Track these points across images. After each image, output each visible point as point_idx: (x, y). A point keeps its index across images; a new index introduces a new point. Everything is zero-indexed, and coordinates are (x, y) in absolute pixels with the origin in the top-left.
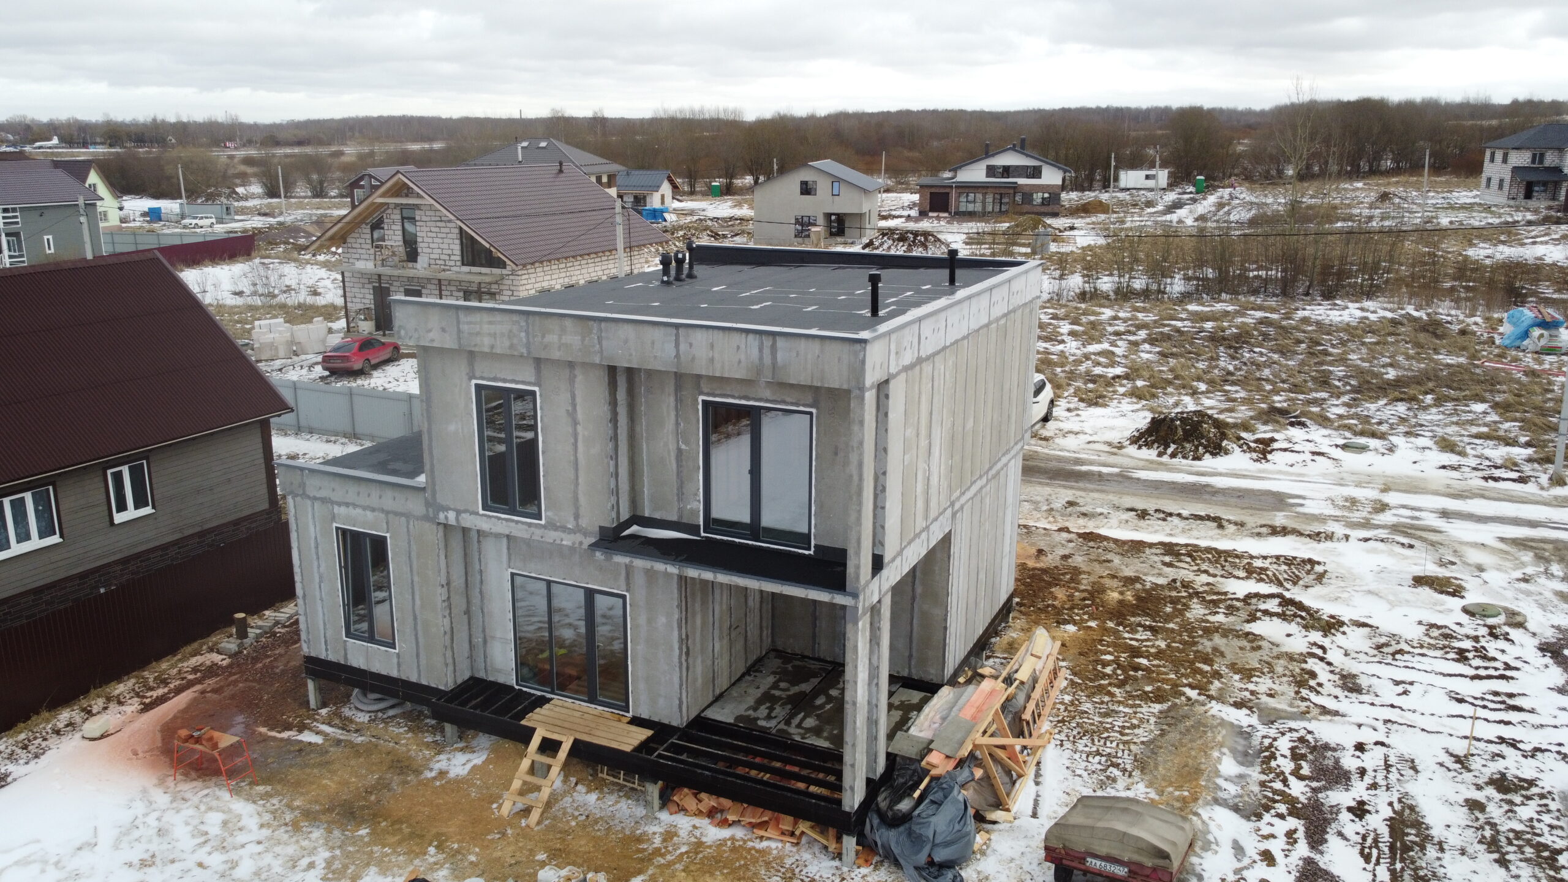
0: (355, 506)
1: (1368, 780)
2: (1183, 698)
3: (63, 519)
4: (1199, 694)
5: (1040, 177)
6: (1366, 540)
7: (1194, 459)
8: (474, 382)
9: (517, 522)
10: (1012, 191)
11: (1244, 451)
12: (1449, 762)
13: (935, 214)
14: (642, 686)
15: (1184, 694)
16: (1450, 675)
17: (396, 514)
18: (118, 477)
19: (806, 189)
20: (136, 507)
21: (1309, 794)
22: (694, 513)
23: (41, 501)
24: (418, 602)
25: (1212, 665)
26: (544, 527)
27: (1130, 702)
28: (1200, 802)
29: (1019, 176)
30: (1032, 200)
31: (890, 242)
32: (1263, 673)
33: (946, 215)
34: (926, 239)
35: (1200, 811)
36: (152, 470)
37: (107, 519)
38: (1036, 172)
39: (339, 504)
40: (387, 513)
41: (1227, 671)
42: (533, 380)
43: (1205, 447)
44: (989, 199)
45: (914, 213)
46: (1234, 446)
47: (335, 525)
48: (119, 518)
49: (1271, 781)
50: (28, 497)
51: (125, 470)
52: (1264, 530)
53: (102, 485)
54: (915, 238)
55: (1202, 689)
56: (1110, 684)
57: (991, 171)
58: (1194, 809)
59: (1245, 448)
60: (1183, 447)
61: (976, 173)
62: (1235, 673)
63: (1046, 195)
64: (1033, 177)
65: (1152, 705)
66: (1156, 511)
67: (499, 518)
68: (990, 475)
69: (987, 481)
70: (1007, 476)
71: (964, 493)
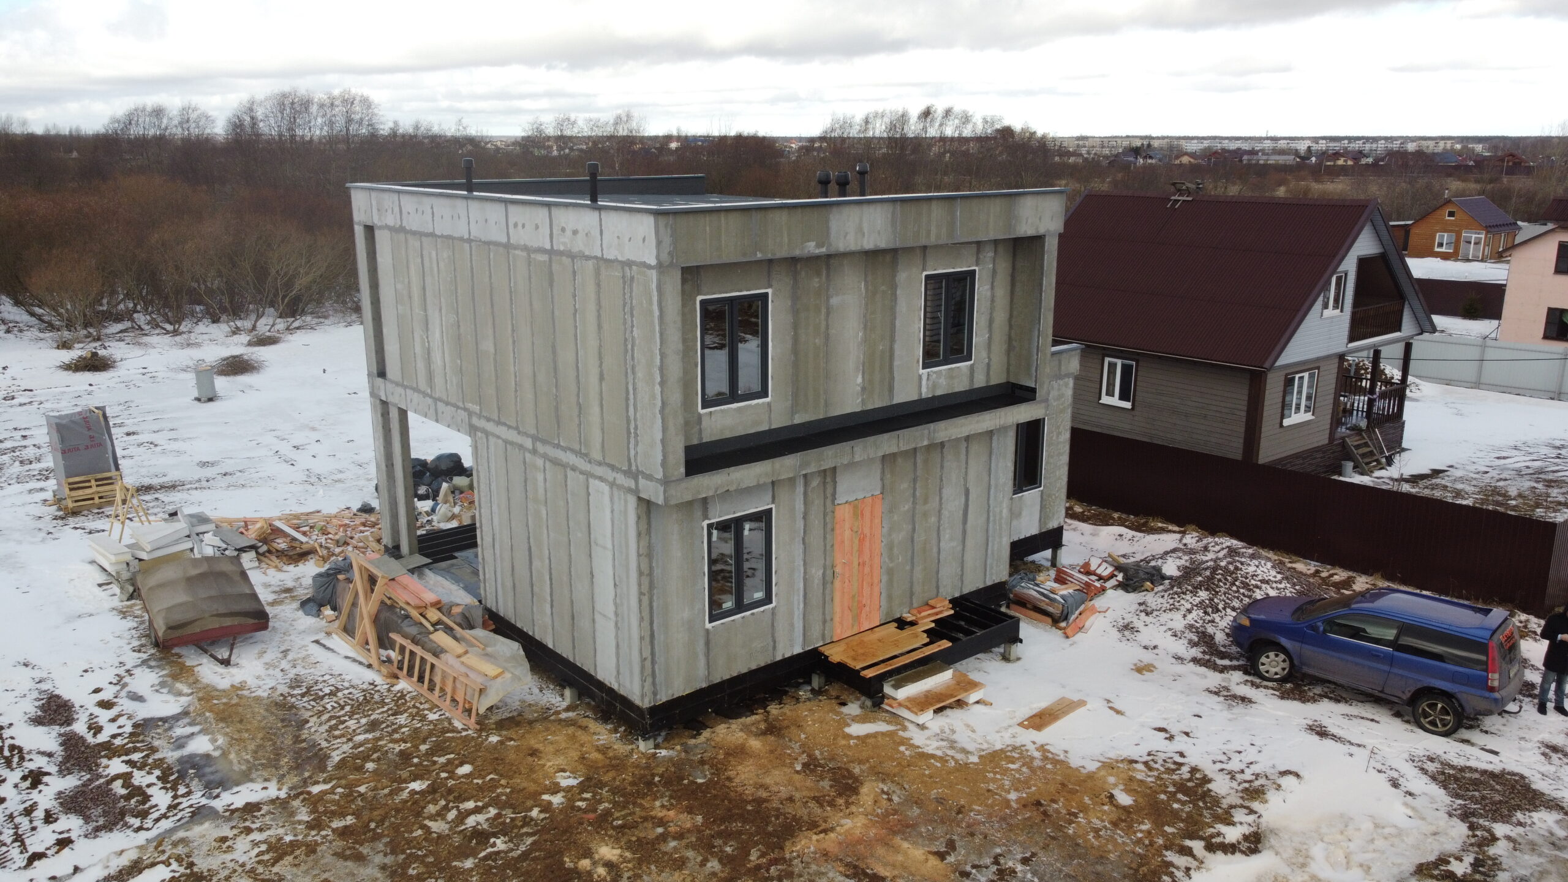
18: (1112, 367)
20: (1121, 398)
21: (101, 770)
36: (1137, 373)
37: (1098, 396)
48: (1106, 400)
51: (1119, 364)
53: (1100, 367)
68: (541, 448)
69: (534, 452)
70: (589, 494)
71: (488, 420)
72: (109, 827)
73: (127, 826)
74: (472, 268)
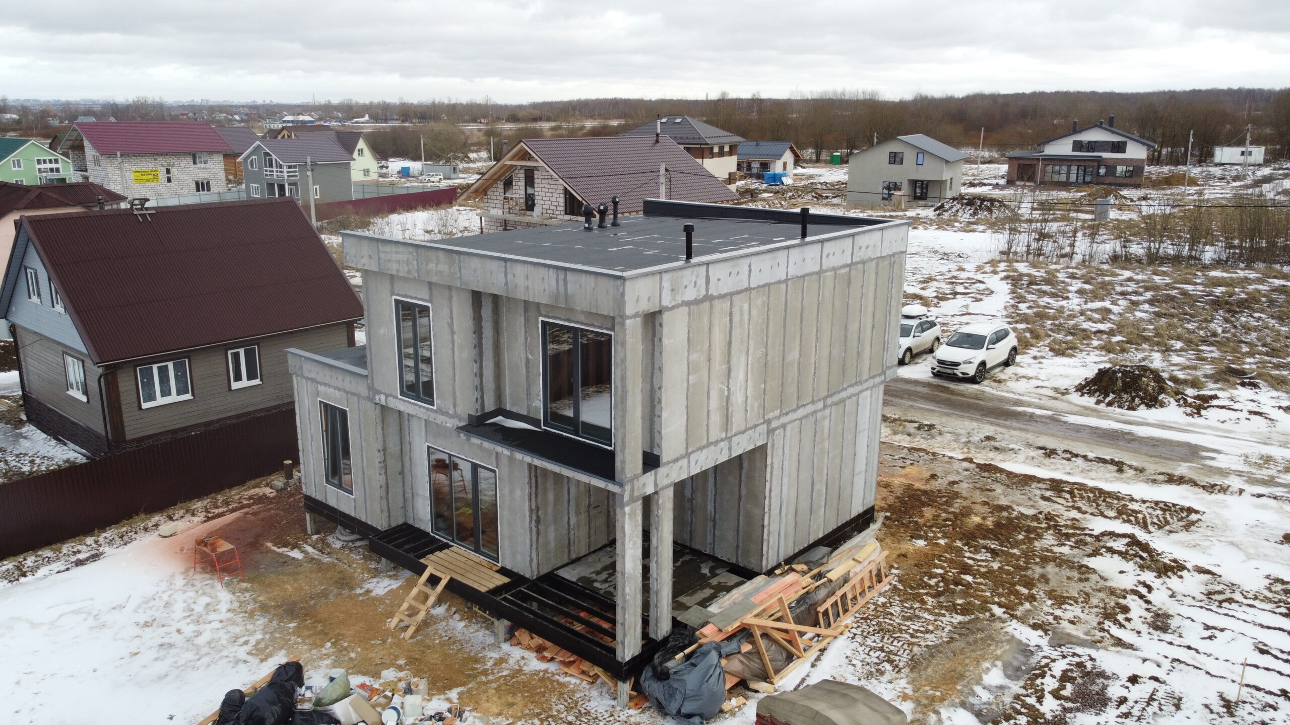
0: (330, 386)
1: (1124, 709)
2: (987, 614)
3: (195, 384)
4: (1004, 613)
5: (1124, 152)
6: (1260, 496)
7: (1129, 409)
8: (394, 297)
9: (420, 406)
10: (1096, 164)
11: (1180, 406)
12: (1217, 705)
13: (1022, 183)
14: (506, 543)
15: (990, 610)
16: (1269, 628)
17: (353, 394)
18: (236, 356)
19: (895, 158)
20: (249, 379)
21: (1057, 713)
22: (537, 409)
23: (179, 368)
24: (365, 462)
25: (1030, 589)
26: (436, 411)
27: (937, 611)
28: (946, 703)
29: (1104, 151)
30: (1115, 172)
31: (959, 206)
32: (1076, 602)
33: (1032, 184)
34: (992, 204)
35: (942, 711)
36: (262, 353)
37: (227, 385)
38: (1119, 147)
39: (321, 384)
40: (347, 393)
41: (1043, 595)
42: (427, 297)
43: (1141, 399)
44: (1074, 169)
45: (1002, 182)
46: (1172, 400)
47: (319, 399)
48: (235, 385)
49: (1027, 696)
50: (170, 365)
51: (242, 352)
52: (1161, 478)
53: (224, 361)
54: (981, 203)
55: (1009, 608)
56: (927, 594)
57: (1078, 146)
58: (937, 708)
59: (1181, 402)
60: (1121, 398)
61: (1063, 148)
62: (1049, 599)
63: (1131, 168)
64: (1118, 152)
65: (955, 616)
66: (1065, 451)
67: (410, 403)
68: (829, 401)
69: (825, 407)
70: (858, 404)
71: (787, 414)
72: (1102, 675)
73: (1094, 667)
74: (786, 301)
